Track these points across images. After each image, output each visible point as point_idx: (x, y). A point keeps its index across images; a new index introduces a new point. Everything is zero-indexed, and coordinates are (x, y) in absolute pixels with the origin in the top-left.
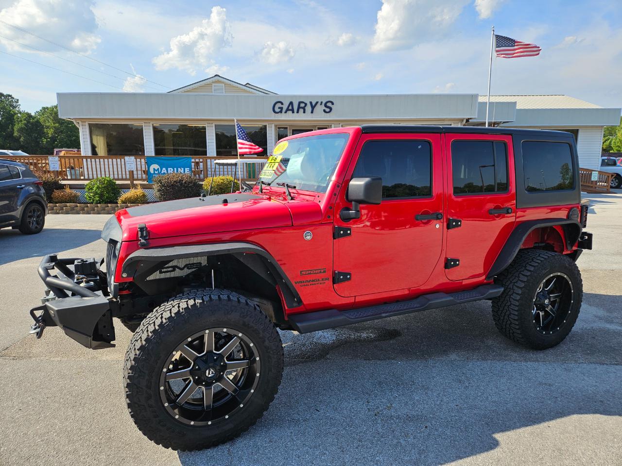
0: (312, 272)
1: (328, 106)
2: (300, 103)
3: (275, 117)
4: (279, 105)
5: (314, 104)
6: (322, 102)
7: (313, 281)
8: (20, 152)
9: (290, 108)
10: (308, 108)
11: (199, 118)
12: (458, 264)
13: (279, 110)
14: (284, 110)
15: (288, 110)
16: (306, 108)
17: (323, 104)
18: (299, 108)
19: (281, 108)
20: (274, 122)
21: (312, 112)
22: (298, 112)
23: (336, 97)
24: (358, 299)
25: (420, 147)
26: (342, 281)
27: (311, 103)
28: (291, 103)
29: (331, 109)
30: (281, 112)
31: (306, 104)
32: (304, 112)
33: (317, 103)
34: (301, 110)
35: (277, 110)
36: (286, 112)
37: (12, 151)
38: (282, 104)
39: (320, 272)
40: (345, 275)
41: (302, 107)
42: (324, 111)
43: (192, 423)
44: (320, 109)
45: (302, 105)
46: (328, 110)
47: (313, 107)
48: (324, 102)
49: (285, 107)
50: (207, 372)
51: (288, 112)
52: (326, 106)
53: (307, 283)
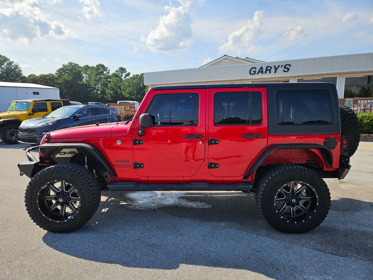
0: (122, 161)
1: (287, 67)
2: (267, 67)
3: (251, 77)
4: (254, 70)
5: (276, 67)
6: (282, 66)
7: (122, 166)
8: (136, 101)
9: (261, 71)
10: (273, 70)
11: (207, 81)
12: (218, 167)
13: (254, 73)
14: (257, 72)
15: (259, 72)
16: (271, 70)
17: (283, 66)
18: (266, 70)
19: (255, 72)
20: (251, 80)
21: (275, 72)
22: (266, 73)
23: (293, 61)
24: (149, 179)
25: (190, 97)
26: (138, 167)
27: (275, 66)
28: (261, 68)
29: (288, 69)
30: (255, 74)
31: (271, 68)
32: (270, 73)
33: (279, 66)
34: (268, 72)
35: (252, 72)
36: (258, 74)
37: (132, 101)
38: (256, 68)
39: (126, 162)
40: (140, 165)
41: (268, 69)
42: (284, 71)
43: (50, 220)
44: (280, 70)
45: (269, 68)
46: (286, 70)
47: (276, 69)
48: (284, 65)
49: (257, 71)
50: (59, 199)
51: (259, 73)
52: (285, 67)
53: (119, 167)
